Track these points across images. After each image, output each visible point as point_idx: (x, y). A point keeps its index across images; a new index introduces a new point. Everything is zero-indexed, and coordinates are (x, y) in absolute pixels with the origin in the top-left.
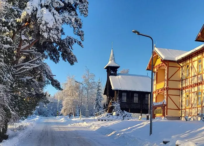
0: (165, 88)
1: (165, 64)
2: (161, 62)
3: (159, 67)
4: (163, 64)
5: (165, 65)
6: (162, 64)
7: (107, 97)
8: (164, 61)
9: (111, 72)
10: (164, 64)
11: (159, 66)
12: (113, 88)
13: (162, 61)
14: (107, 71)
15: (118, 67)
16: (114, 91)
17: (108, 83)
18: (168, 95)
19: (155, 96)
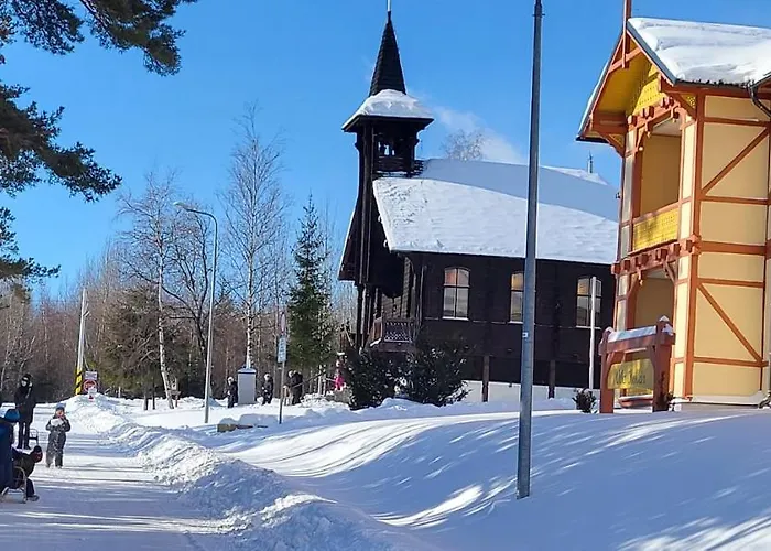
0: (684, 246)
1: (684, 105)
2: (664, 95)
3: (651, 125)
4: (672, 103)
5: (682, 111)
6: (665, 106)
7: (360, 295)
8: (677, 89)
9: (383, 149)
10: (677, 103)
11: (651, 114)
12: (393, 242)
13: (664, 86)
14: (359, 145)
15: (422, 123)
16: (398, 258)
17: (367, 212)
18: (696, 283)
19: (623, 286)
